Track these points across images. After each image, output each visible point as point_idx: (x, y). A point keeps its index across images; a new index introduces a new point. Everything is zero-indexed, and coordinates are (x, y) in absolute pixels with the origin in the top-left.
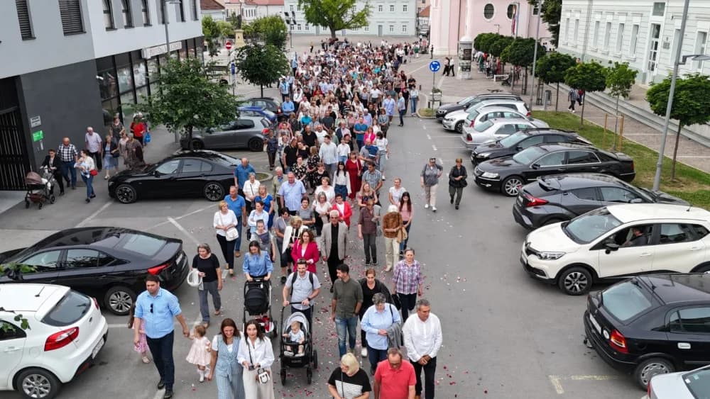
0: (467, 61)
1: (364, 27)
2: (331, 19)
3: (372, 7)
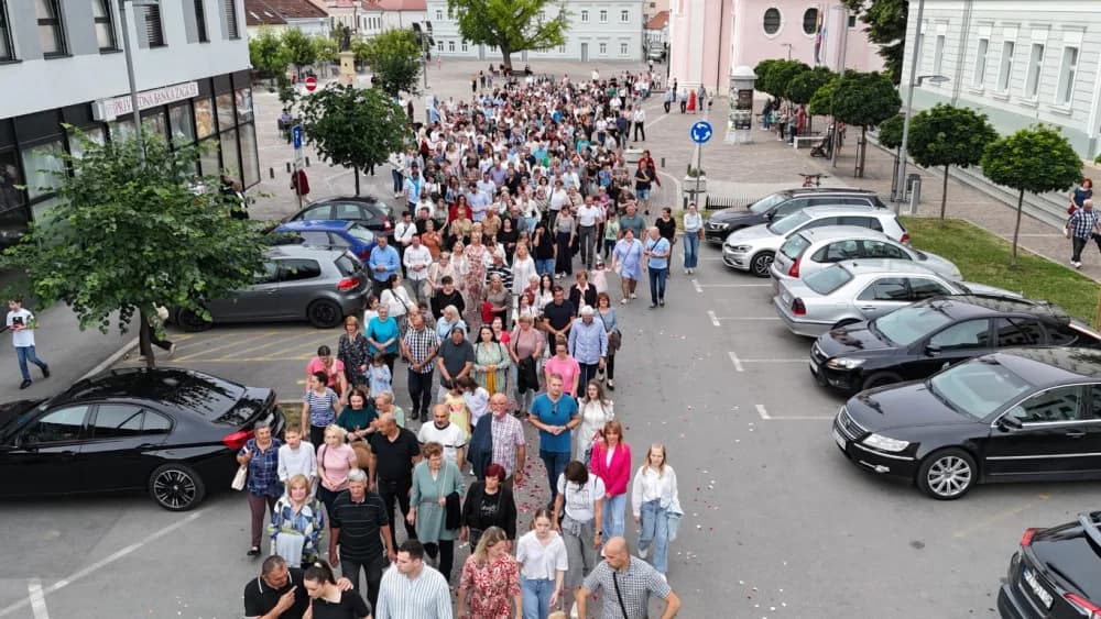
0: (745, 112)
1: (557, 47)
2: (502, 33)
3: (571, 13)
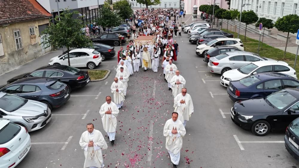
0: (195, 14)
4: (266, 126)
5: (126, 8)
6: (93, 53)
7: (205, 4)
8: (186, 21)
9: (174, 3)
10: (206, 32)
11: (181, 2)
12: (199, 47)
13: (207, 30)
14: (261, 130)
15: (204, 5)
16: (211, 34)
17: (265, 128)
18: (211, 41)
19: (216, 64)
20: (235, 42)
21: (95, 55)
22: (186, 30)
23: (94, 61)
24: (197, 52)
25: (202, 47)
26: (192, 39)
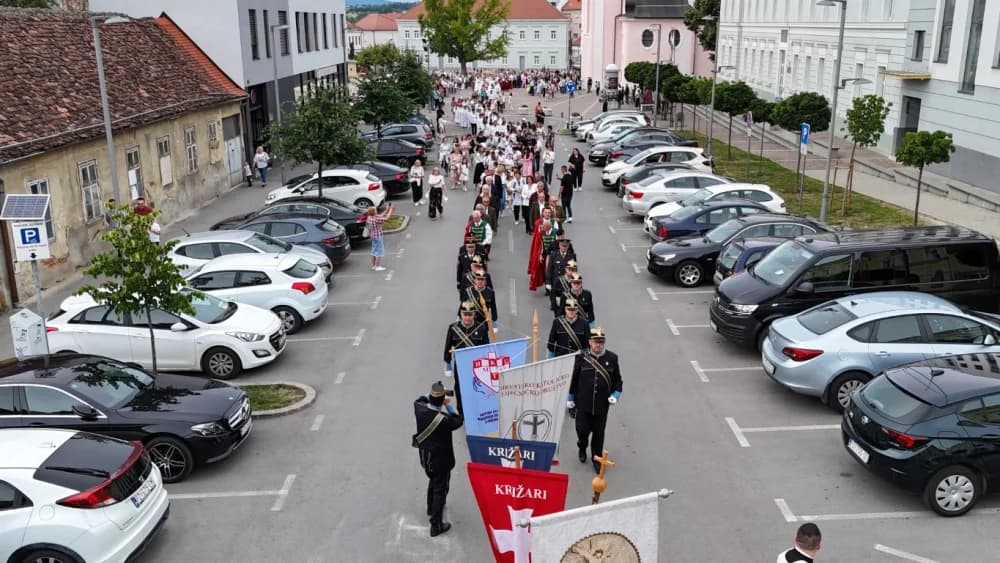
1: (501, 58)
2: (460, 48)
3: (511, 33)
4: (696, 270)
5: (414, 73)
6: (367, 178)
7: (640, 61)
8: (586, 112)
9: (550, 52)
10: (630, 137)
11: (574, 48)
12: (609, 167)
13: (637, 130)
14: (688, 278)
15: (638, 63)
16: (644, 138)
17: (696, 273)
18: (638, 153)
19: (638, 196)
20: (690, 156)
21: (371, 183)
22: (583, 134)
23: (370, 195)
24: (605, 178)
25: (617, 169)
26: (596, 152)
